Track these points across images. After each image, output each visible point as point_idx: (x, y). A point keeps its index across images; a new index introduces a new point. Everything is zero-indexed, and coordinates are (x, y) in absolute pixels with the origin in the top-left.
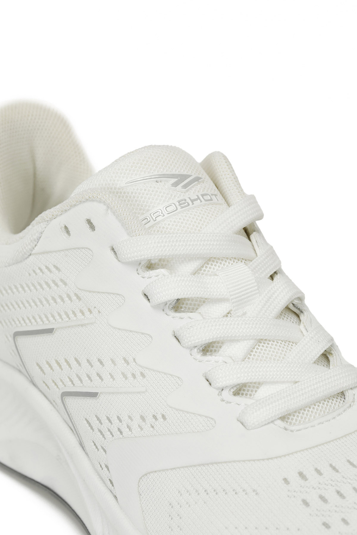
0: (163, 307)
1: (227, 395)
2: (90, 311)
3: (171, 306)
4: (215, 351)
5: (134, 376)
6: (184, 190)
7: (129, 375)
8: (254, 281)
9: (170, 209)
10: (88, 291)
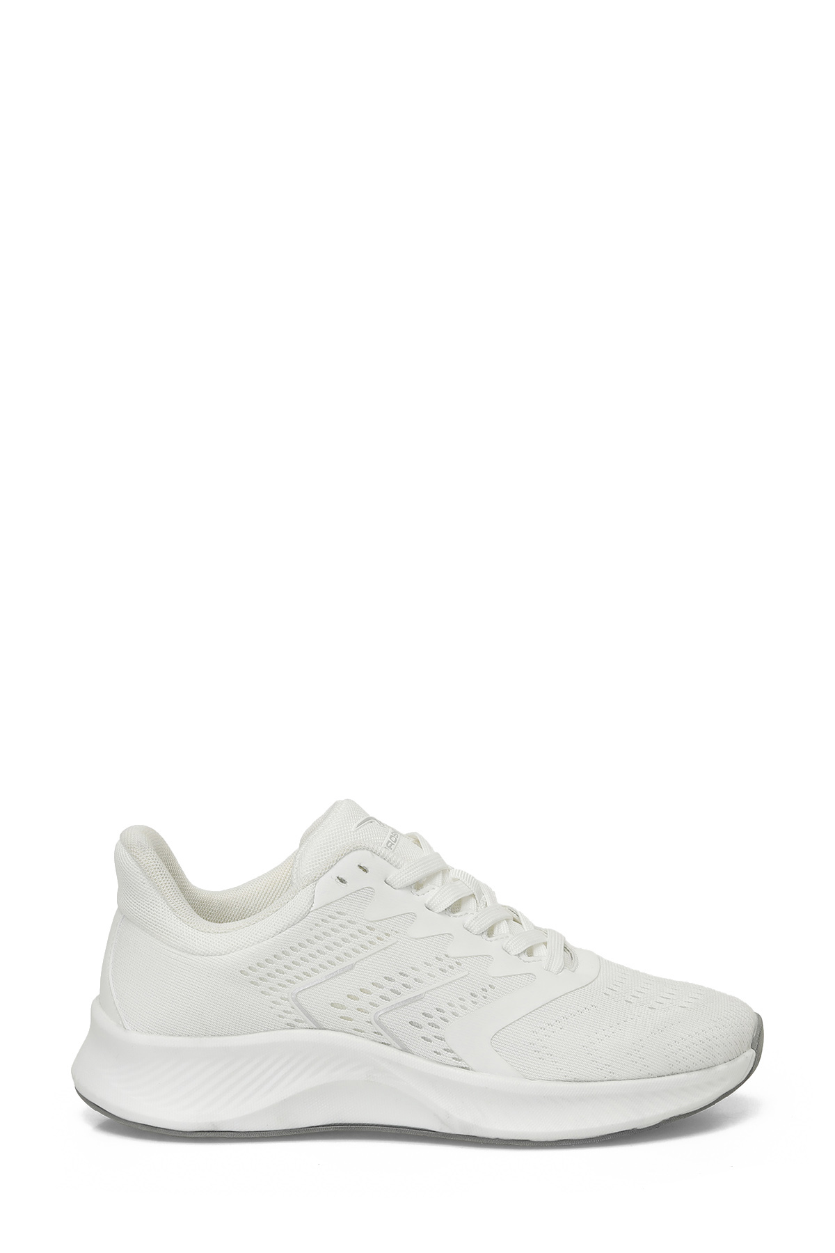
0: (446, 912)
2: (387, 935)
5: (451, 967)
7: (447, 968)
10: (380, 920)
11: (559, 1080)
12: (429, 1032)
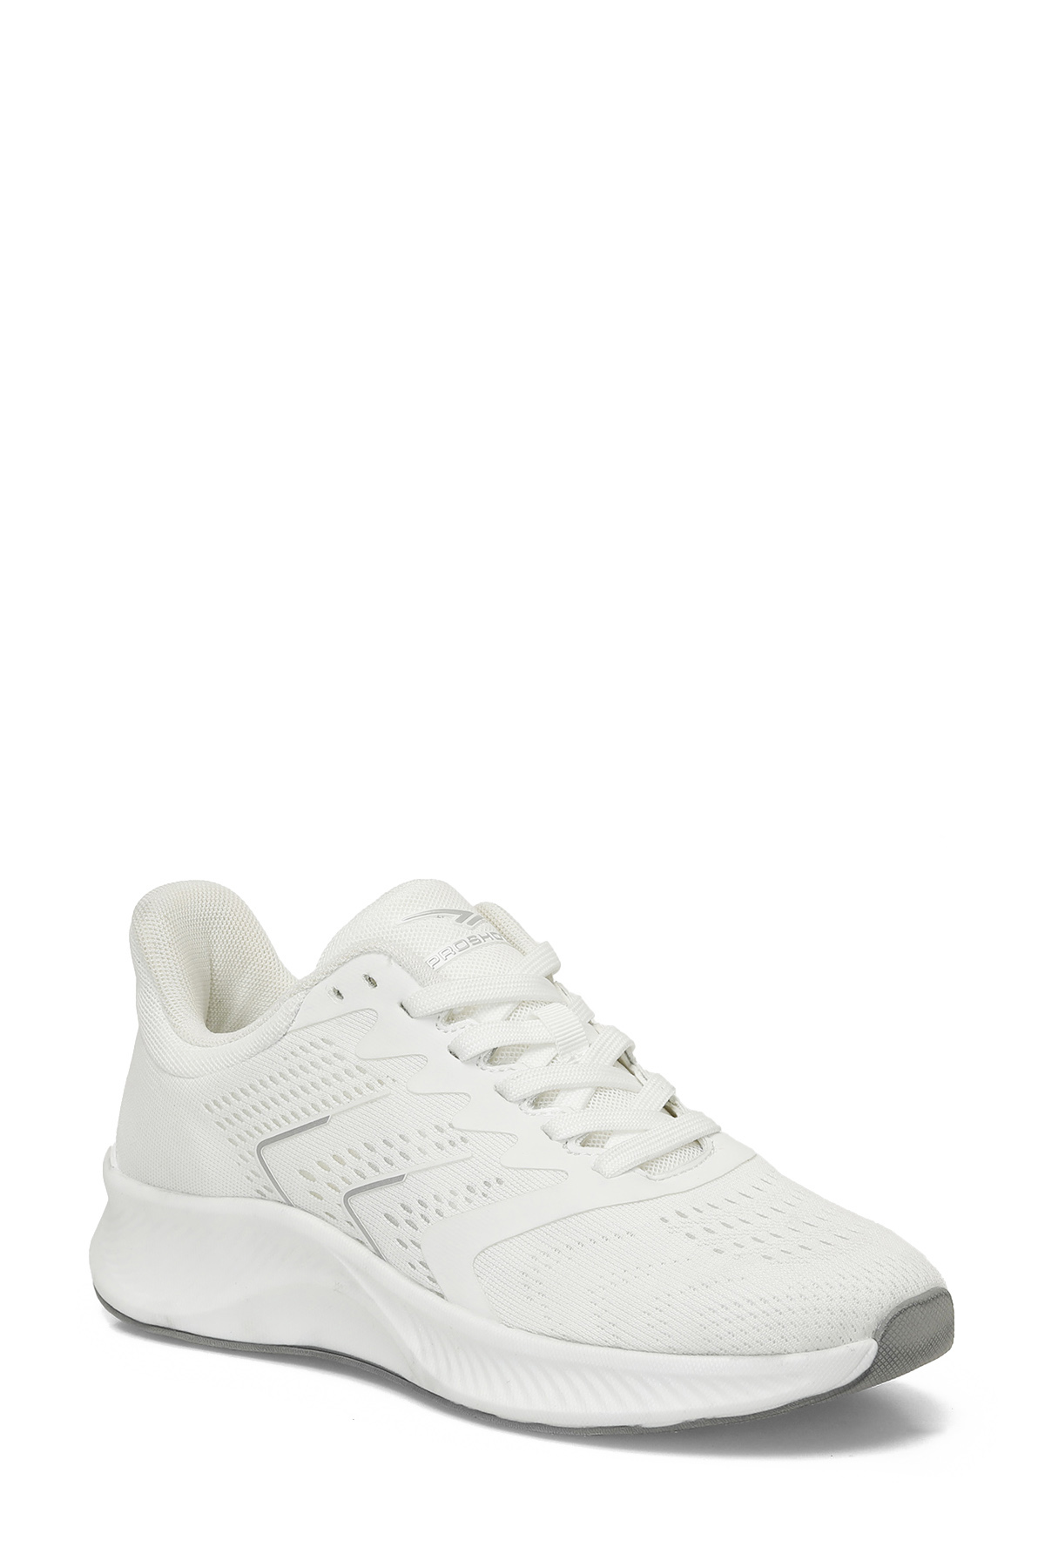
0: (476, 1060)
1: (574, 1146)
2: (380, 1082)
3: (486, 1060)
4: (551, 1100)
5: (452, 1143)
6: (471, 927)
7: (447, 1144)
8: (578, 1022)
9: (461, 946)
10: (375, 1059)
11: (543, 1334)
12: (406, 1232)
